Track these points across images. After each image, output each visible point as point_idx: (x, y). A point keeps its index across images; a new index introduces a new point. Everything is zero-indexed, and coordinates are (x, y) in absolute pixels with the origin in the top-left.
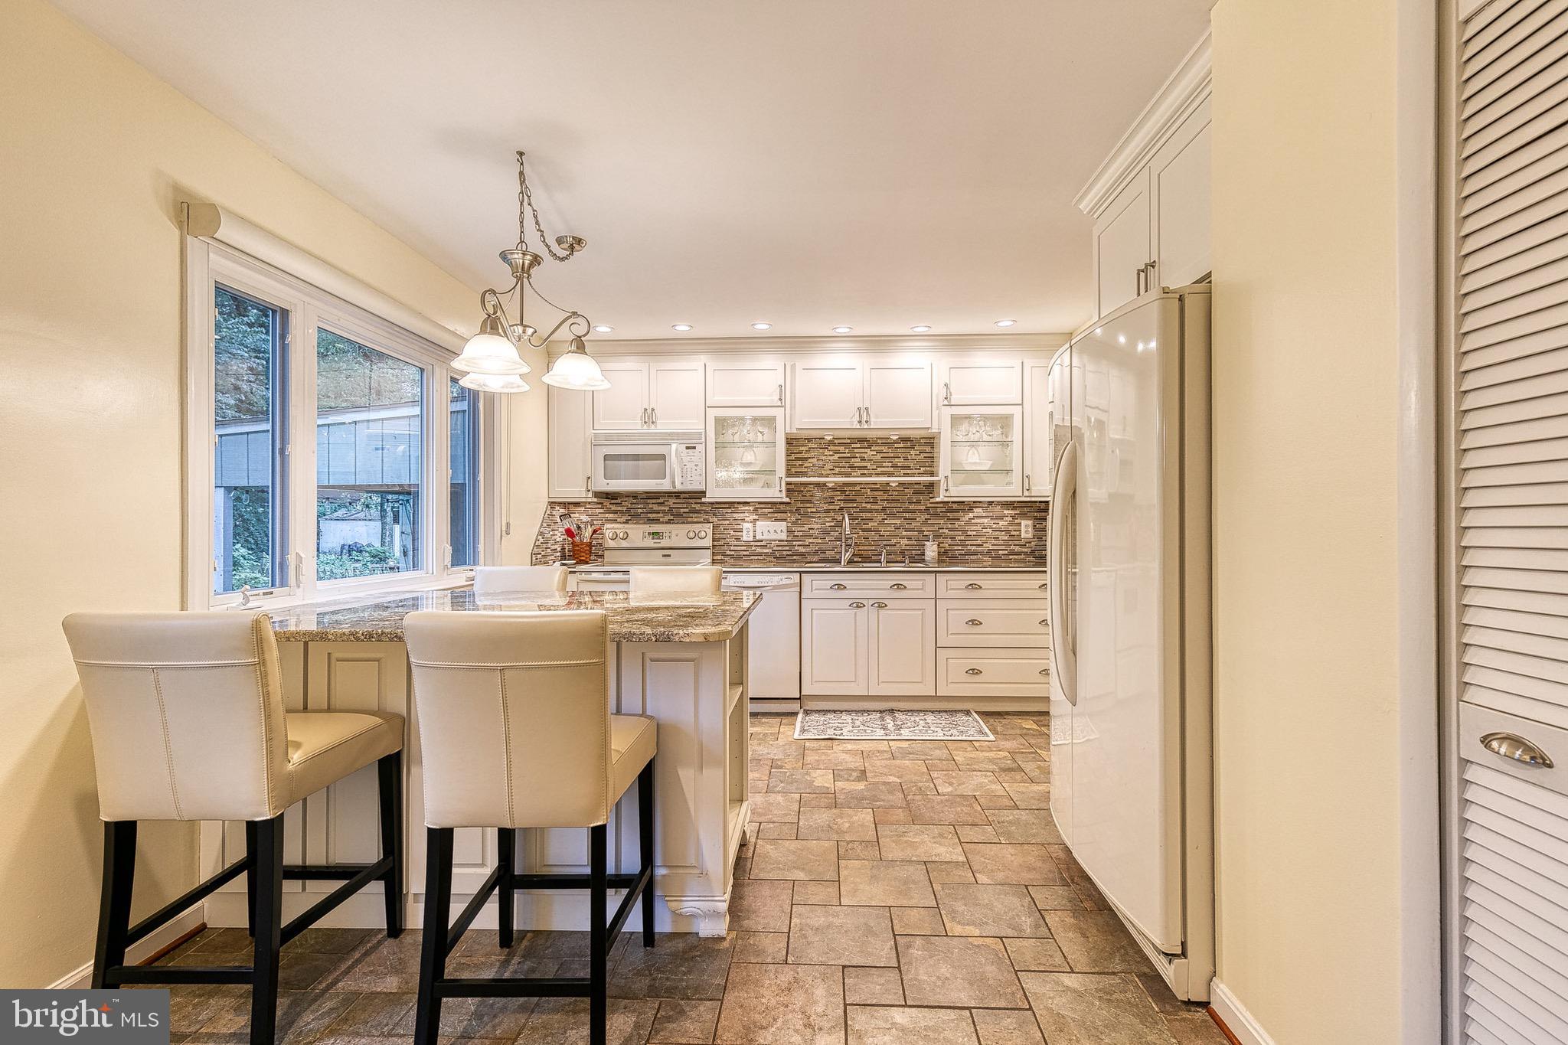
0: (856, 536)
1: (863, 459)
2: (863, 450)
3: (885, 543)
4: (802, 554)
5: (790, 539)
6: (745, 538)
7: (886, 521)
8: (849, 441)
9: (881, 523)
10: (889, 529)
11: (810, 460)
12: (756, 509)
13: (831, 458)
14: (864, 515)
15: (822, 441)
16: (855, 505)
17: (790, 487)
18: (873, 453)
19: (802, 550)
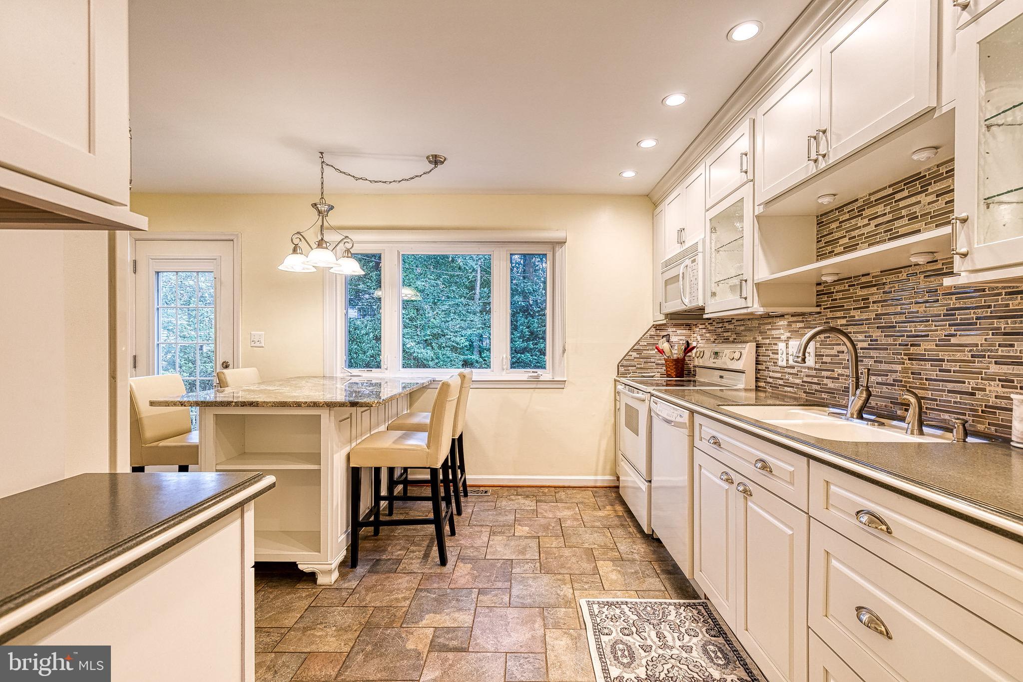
0: (898, 367)
1: (913, 218)
2: (913, 200)
3: (950, 386)
4: (831, 392)
5: (817, 366)
6: (780, 363)
7: (953, 340)
8: (890, 191)
9: (945, 343)
10: (959, 356)
11: (841, 242)
12: (790, 324)
13: (865, 230)
14: (910, 327)
15: (855, 206)
16: (899, 309)
17: (821, 288)
18: (932, 198)
19: (831, 384)
